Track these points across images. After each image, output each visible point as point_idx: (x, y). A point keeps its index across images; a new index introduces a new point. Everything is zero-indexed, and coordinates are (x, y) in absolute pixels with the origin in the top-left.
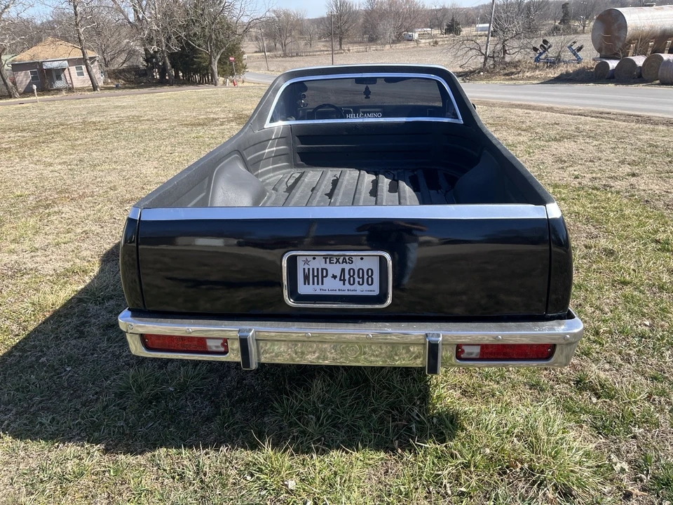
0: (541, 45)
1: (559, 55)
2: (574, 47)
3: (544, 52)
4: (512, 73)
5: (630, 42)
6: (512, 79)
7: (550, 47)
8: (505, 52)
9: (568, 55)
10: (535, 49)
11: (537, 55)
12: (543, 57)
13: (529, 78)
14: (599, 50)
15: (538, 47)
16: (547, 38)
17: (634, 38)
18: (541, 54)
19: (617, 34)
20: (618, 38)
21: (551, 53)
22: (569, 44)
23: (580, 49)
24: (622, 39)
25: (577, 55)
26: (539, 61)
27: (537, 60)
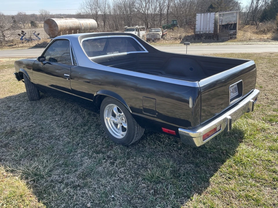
0: (22, 33)
1: (30, 37)
2: (36, 34)
3: (24, 36)
4: (13, 45)
5: (60, 31)
6: (13, 48)
7: (25, 34)
8: (4, 36)
9: (34, 37)
10: (19, 35)
11: (21, 37)
12: (23, 38)
13: (22, 47)
14: (49, 35)
15: (20, 33)
16: (23, 30)
17: (61, 30)
18: (22, 37)
19: (54, 29)
20: (56, 30)
21: (27, 36)
22: (33, 33)
23: (39, 34)
24: (57, 30)
25: (38, 37)
26: (22, 40)
27: (21, 39)
